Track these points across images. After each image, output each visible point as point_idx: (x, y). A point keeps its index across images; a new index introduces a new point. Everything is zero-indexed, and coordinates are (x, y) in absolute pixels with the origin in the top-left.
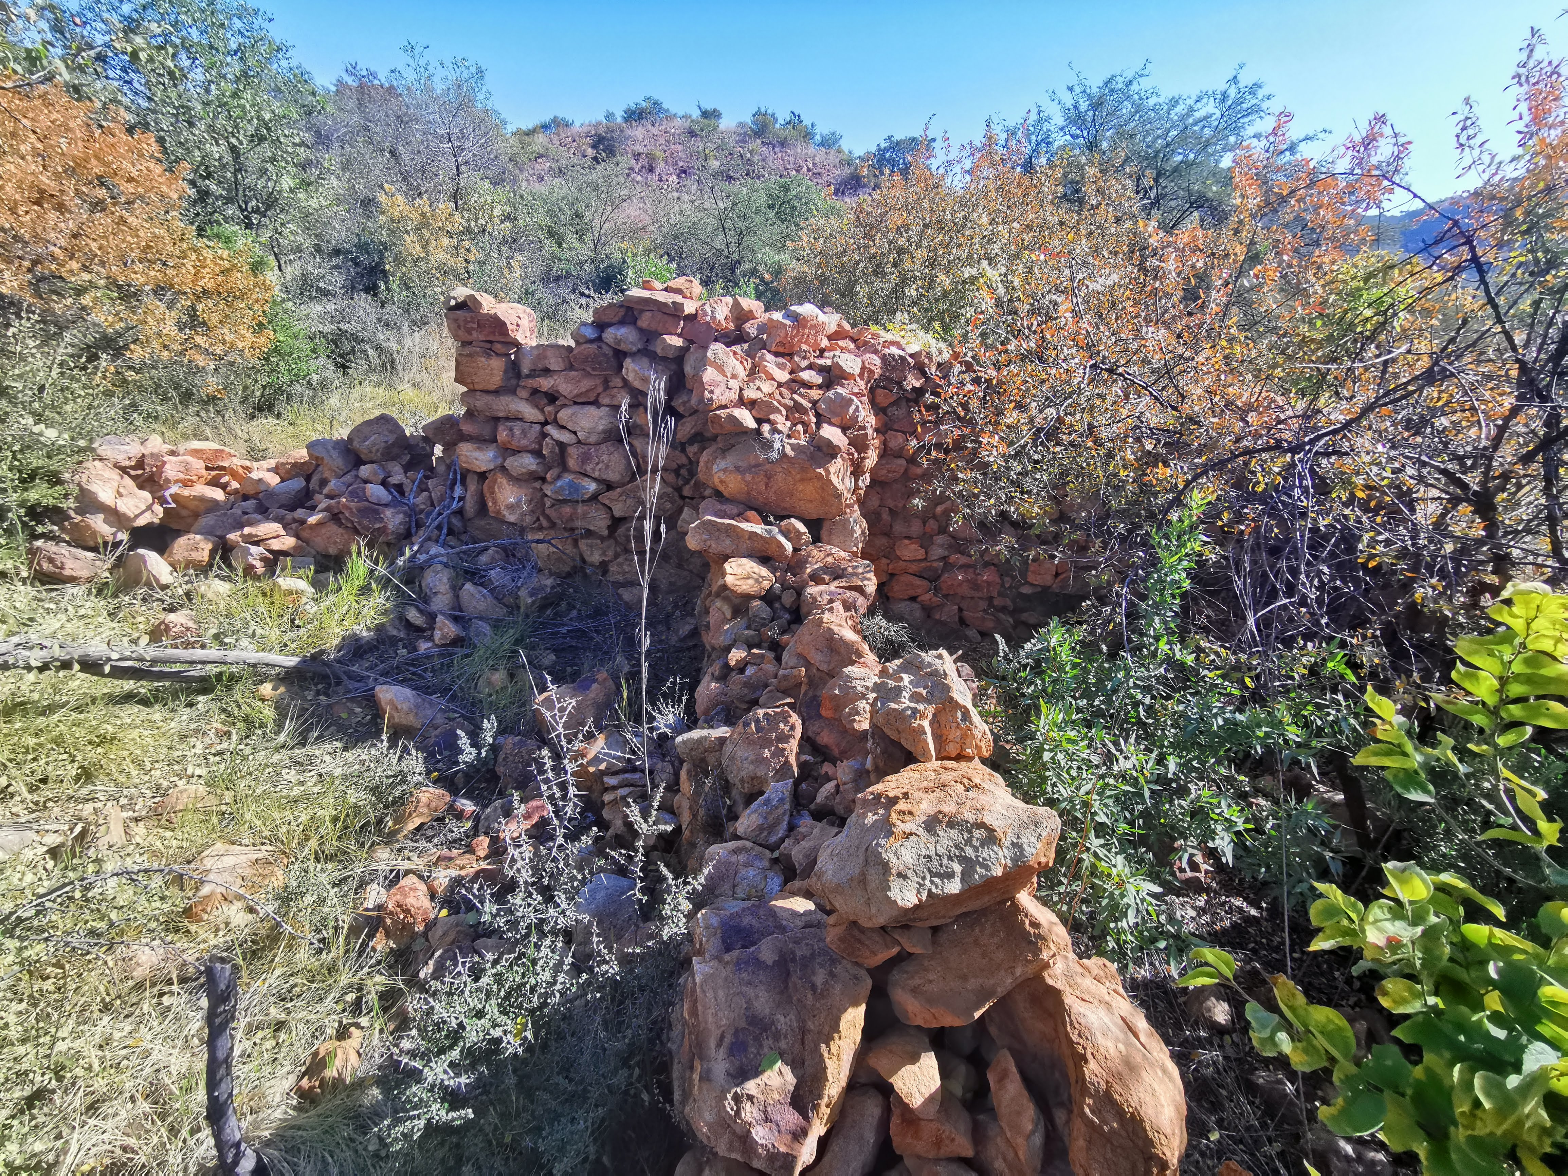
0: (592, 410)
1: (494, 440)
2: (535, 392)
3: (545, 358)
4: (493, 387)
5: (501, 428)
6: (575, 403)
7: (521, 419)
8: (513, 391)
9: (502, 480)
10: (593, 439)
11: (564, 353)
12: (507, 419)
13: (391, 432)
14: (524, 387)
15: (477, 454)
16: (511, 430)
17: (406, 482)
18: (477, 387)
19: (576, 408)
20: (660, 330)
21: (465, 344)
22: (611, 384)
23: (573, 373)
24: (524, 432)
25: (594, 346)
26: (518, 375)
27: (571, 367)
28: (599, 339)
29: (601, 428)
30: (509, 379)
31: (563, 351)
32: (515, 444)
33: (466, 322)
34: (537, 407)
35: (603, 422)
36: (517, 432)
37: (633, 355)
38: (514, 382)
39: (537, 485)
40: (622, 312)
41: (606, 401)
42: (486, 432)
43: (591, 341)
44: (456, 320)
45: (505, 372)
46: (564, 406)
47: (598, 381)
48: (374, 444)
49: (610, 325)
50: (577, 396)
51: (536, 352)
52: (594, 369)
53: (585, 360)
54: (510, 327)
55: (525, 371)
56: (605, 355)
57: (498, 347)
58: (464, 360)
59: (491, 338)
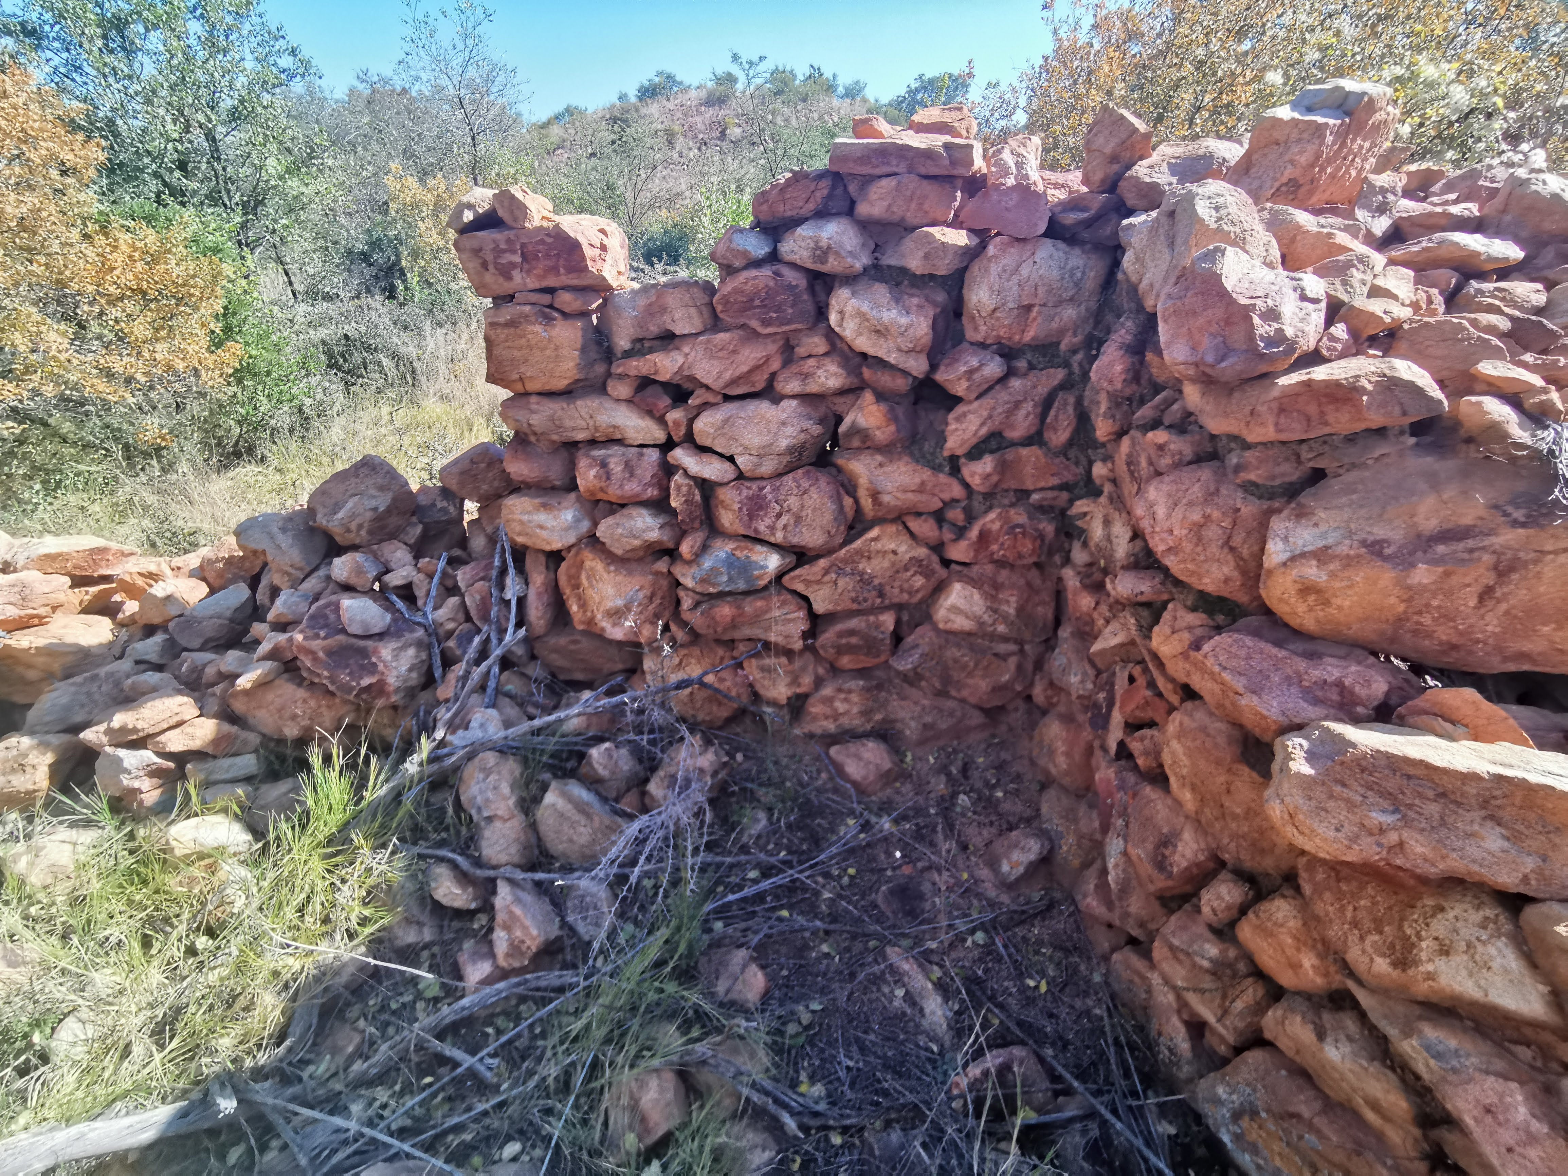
0: (764, 407)
1: (572, 486)
2: (645, 383)
3: (664, 310)
4: (561, 384)
5: (583, 463)
6: (727, 398)
7: (620, 442)
8: (600, 388)
9: (593, 562)
10: (768, 467)
11: (701, 298)
12: (593, 443)
13: (381, 488)
14: (622, 377)
15: (542, 517)
16: (604, 465)
17: (418, 578)
18: (531, 386)
19: (730, 408)
20: (911, 218)
21: (503, 299)
22: (801, 351)
23: (722, 337)
24: (629, 468)
25: (766, 272)
26: (608, 355)
27: (715, 324)
28: (774, 257)
29: (784, 443)
30: (591, 364)
31: (697, 293)
32: (614, 492)
33: (498, 252)
34: (650, 413)
35: (789, 430)
36: (616, 467)
37: (850, 279)
38: (600, 369)
39: (662, 565)
40: (824, 188)
41: (793, 386)
42: (555, 472)
43: (757, 263)
44: (477, 252)
45: (583, 350)
46: (705, 406)
47: (772, 348)
48: (353, 516)
49: (799, 222)
50: (734, 382)
51: (642, 302)
52: (766, 323)
53: (747, 306)
54: (588, 252)
55: (623, 343)
56: (791, 287)
57: (565, 299)
58: (501, 334)
59: (551, 282)
